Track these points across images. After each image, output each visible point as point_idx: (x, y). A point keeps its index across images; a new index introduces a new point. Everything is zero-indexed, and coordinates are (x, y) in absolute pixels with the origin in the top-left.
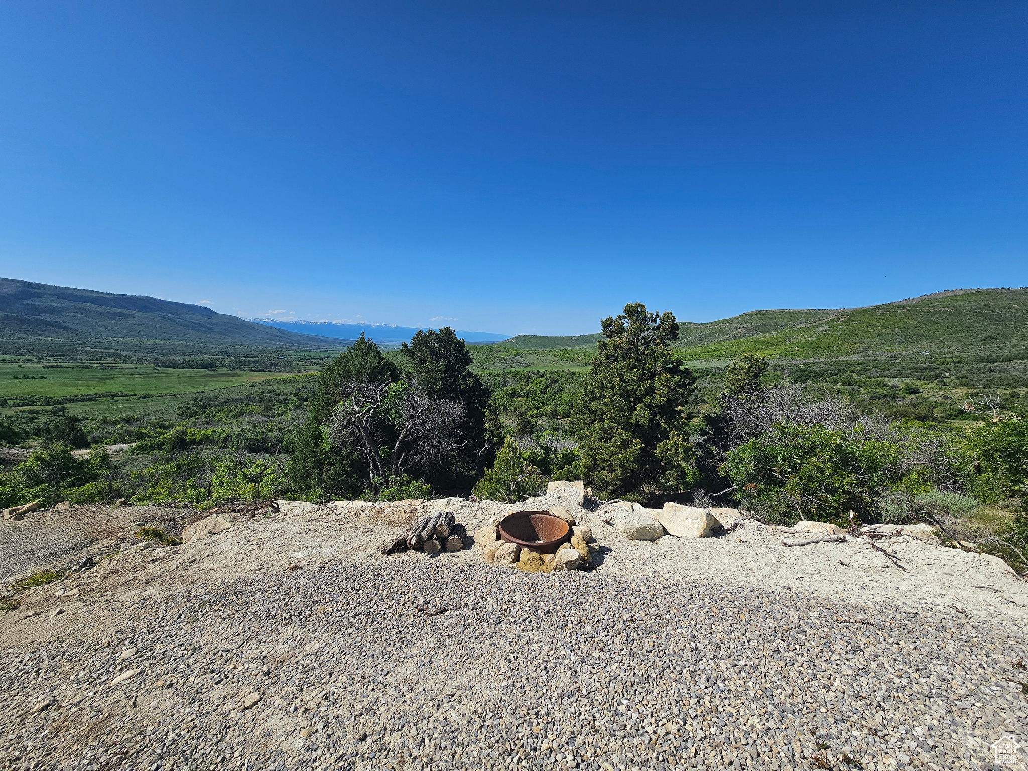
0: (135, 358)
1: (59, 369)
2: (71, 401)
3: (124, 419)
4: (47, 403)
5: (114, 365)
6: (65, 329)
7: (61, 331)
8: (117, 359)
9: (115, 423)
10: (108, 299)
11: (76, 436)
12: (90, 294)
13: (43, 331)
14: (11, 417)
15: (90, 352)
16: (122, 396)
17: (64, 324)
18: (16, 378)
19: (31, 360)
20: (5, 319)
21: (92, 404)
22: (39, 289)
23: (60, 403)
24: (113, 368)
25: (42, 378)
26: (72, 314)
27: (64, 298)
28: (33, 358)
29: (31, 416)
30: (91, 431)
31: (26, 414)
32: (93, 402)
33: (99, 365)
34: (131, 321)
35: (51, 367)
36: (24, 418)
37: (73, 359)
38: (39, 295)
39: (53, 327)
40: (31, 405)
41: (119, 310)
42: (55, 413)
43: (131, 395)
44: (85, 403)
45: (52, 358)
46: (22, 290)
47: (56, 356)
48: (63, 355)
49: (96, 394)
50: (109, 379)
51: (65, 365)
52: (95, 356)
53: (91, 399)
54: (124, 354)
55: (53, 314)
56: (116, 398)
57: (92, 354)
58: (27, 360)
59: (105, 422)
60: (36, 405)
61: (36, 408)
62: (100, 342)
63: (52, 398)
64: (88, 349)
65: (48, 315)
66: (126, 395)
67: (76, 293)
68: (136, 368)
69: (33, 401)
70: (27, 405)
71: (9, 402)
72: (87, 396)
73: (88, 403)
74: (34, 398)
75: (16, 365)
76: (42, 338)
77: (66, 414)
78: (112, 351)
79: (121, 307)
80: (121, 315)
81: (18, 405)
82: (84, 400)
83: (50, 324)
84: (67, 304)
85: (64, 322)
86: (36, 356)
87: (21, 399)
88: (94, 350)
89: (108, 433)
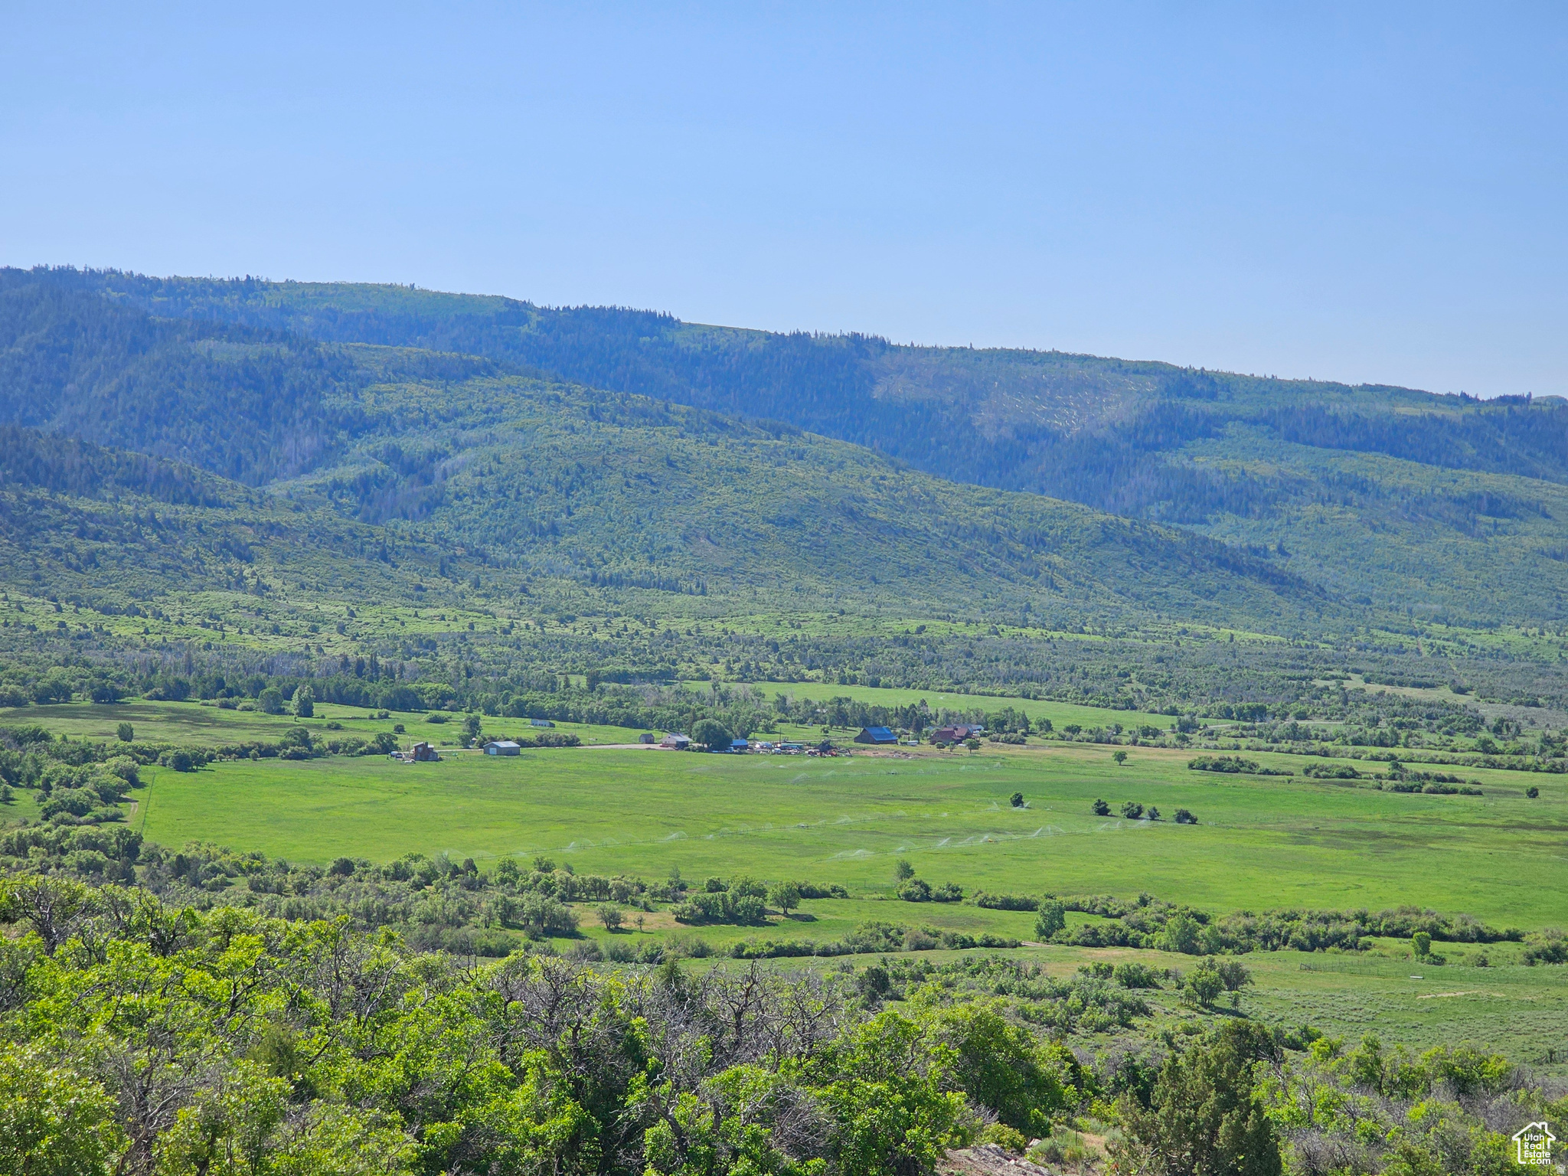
0: (1532, 738)
1: (1242, 779)
2: (1272, 940)
3: (1450, 1073)
4: (1188, 946)
5: (1445, 771)
6: (1282, 582)
7: (1268, 594)
8: (1460, 739)
9: (1408, 1085)
10: (1453, 428)
11: (1238, 1131)
12: (1382, 407)
13: (1210, 594)
14: (1064, 994)
15: (1359, 694)
16: (1463, 938)
17: (1279, 562)
18: (1102, 811)
19: (1156, 733)
20: (1095, 544)
21: (1341, 968)
22: (1213, 396)
23: (1229, 944)
24: (1444, 786)
25: (1184, 817)
26: (1311, 510)
27: (1293, 437)
28: (1164, 723)
29: (1129, 995)
30: (1305, 1120)
31: (1113, 988)
32: (1348, 957)
33: (1384, 768)
34: (1532, 536)
35: (1218, 767)
36: (1103, 1002)
37: (1295, 734)
38: (1208, 429)
39: (1241, 572)
40: (1136, 945)
41: (1491, 481)
42: (1206, 994)
43: (1496, 938)
44: (1316, 957)
45: (1224, 725)
46: (1160, 409)
47: (1241, 716)
48: (1259, 713)
49: (1363, 918)
50: (1420, 840)
51: (1265, 760)
52: (1375, 722)
53: (1338, 940)
54: (1491, 712)
55: (1246, 512)
56: (1436, 946)
57: (1365, 711)
58: (1146, 732)
59: (1370, 1077)
60: (1149, 945)
61: (1150, 960)
62: (1400, 650)
63: (1203, 919)
64: (1355, 683)
65: (1229, 519)
66: (1482, 937)
67: (1335, 408)
68: (1533, 793)
69: (1143, 927)
70: (1123, 942)
71: (1074, 923)
72: (1326, 920)
73: (1329, 957)
74: (1148, 914)
75: (1107, 753)
76: (1200, 628)
77: (1244, 1006)
78: (1444, 694)
79: (1503, 463)
80: (1496, 506)
81: (1094, 940)
82: (1314, 943)
83: (1227, 561)
84: (1299, 462)
85: (1281, 550)
86: (1173, 712)
87: (1106, 914)
88: (1374, 689)
89: (1373, 1140)
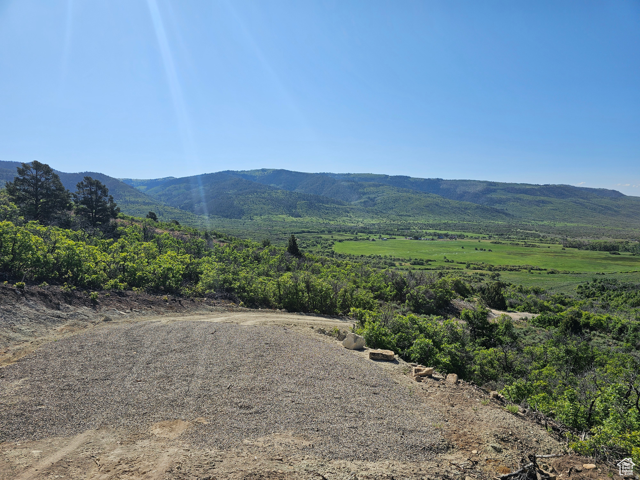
0: (549, 239)
1: (499, 245)
2: (504, 269)
3: (534, 290)
4: (490, 270)
5: (534, 244)
6: (506, 214)
7: (504, 216)
8: (536, 239)
9: (527, 292)
10: (536, 190)
11: (499, 298)
12: (524, 187)
13: (494, 216)
14: (470, 277)
15: (519, 232)
16: (536, 270)
17: (506, 211)
18: (476, 249)
19: (485, 238)
20: (475, 209)
21: (516, 274)
22: (495, 186)
23: (497, 270)
24: (533, 246)
25: (490, 250)
26: (511, 203)
27: (509, 192)
28: (487, 236)
29: (481, 277)
30: (510, 297)
31: (478, 276)
32: (517, 272)
33: (523, 243)
34: (550, 207)
35: (495, 243)
36: (476, 278)
37: (508, 238)
38: (494, 191)
39: (500, 213)
40: (482, 270)
41: (542, 198)
42: (493, 277)
43: (542, 270)
44: (511, 272)
45: (496, 236)
46: (486, 188)
47: (499, 235)
48: (502, 235)
49: (519, 266)
50: (529, 254)
51: (503, 242)
52: (522, 236)
53: (515, 270)
54: (542, 235)
55: (501, 204)
56: (532, 271)
57: (520, 234)
58: (484, 237)
59: (521, 290)
60: (484, 270)
61: (484, 272)
62: (526, 225)
63: (493, 266)
64: (519, 230)
65: (498, 205)
66: (540, 270)
67: (516, 187)
68: (549, 247)
69: (483, 267)
70: (480, 269)
71: (472, 266)
72: (513, 267)
73: (514, 272)
74: (484, 265)
75: (477, 241)
76: (493, 222)
77: (499, 279)
78: (534, 232)
79: (545, 195)
80: (543, 202)
81: (475, 269)
82: (511, 270)
83: (497, 211)
84: (510, 196)
85: (506, 209)
86: (488, 234)
87: (477, 265)
88: (522, 231)
89: (521, 300)
